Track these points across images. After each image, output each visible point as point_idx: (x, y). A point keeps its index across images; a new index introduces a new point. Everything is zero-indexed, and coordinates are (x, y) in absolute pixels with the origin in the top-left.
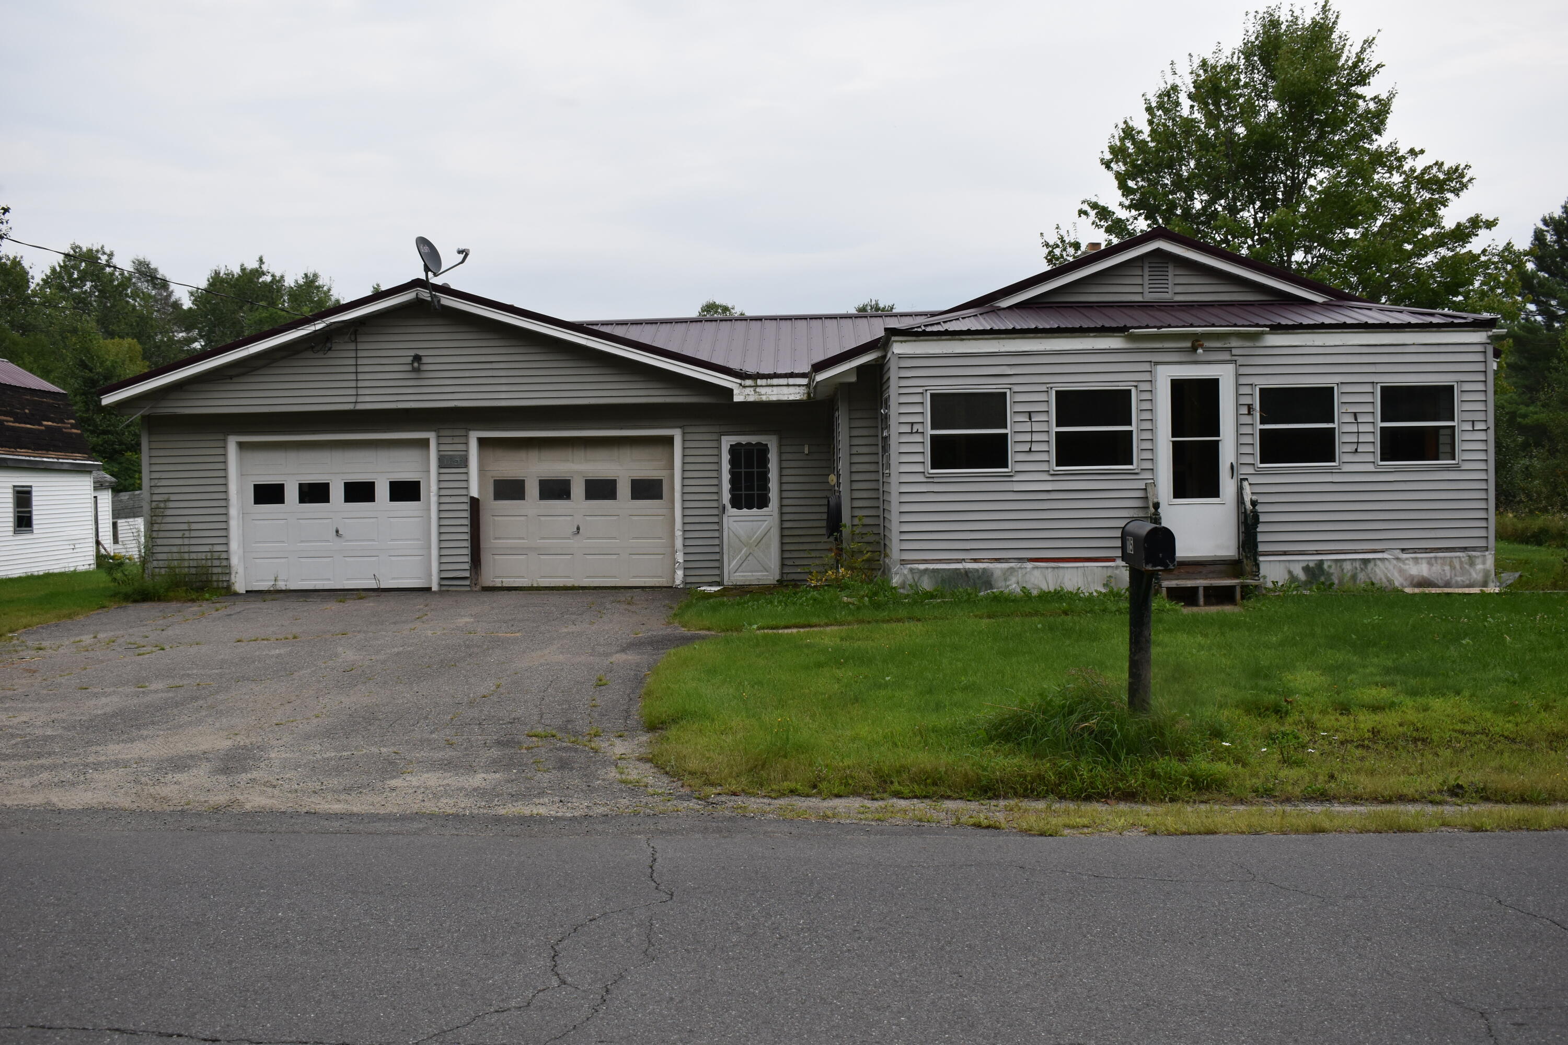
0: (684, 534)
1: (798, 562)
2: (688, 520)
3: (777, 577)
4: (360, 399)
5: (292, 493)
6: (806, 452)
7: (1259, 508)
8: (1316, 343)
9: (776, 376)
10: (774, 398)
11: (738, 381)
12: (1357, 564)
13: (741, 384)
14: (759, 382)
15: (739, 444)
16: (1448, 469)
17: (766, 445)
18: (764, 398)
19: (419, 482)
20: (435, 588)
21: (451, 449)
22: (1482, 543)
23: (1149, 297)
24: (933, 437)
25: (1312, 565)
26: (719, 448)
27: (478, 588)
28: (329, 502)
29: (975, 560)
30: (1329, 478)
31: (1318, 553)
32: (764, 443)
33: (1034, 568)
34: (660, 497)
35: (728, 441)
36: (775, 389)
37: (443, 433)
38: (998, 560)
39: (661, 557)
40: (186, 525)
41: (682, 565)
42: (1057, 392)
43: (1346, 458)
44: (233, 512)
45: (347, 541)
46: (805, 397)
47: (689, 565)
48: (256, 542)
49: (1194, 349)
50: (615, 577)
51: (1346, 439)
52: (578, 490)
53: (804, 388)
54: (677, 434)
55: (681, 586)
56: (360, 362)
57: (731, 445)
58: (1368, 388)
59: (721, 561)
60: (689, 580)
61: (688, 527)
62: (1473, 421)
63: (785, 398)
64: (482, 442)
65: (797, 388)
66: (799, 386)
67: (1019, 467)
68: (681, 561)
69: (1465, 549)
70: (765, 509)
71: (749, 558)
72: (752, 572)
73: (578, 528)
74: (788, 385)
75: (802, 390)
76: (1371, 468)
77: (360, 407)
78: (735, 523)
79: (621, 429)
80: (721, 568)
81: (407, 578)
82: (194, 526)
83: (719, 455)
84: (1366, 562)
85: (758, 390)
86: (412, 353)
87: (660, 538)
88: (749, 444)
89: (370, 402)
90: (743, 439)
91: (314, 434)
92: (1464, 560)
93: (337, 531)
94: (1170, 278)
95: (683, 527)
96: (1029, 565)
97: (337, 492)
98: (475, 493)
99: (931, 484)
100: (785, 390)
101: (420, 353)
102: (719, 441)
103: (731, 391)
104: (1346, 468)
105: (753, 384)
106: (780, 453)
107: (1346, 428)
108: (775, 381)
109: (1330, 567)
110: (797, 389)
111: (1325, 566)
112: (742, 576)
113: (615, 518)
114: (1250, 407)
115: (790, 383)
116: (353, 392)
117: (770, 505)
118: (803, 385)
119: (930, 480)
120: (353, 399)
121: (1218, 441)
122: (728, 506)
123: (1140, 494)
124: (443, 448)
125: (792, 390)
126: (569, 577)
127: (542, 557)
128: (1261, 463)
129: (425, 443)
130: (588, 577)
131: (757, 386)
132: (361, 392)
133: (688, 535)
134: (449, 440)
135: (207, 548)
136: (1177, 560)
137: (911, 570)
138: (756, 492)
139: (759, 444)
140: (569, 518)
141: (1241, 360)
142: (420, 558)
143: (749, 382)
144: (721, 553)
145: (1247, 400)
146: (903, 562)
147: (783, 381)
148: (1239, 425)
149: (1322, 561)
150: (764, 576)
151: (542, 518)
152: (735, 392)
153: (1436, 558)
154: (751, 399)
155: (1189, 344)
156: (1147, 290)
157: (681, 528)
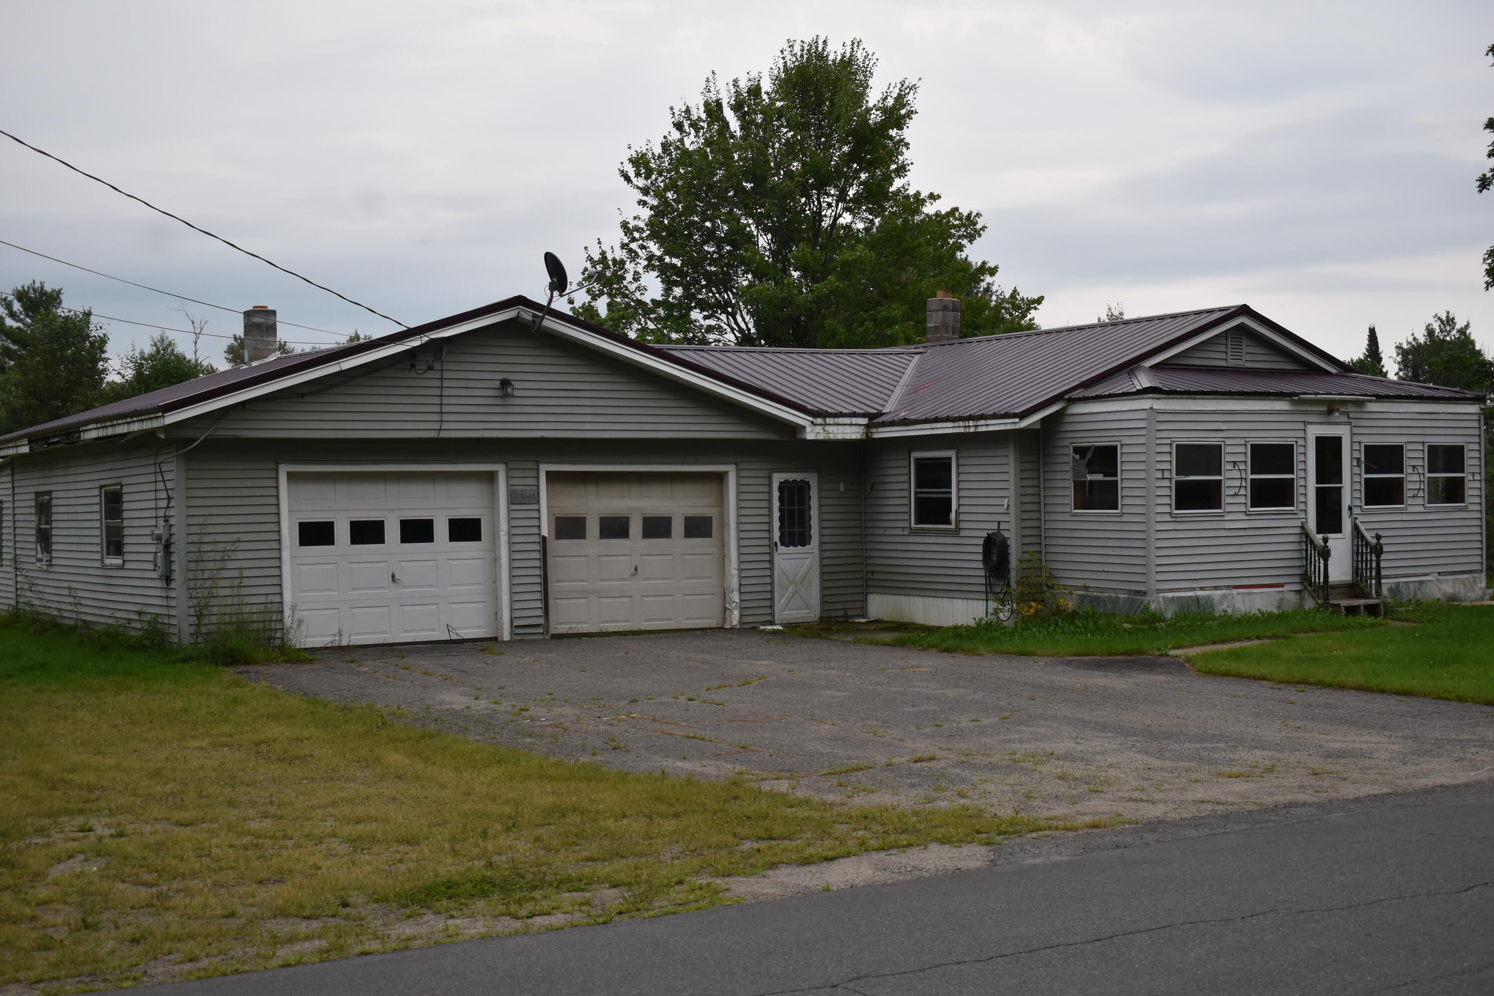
0: (739, 573)
1: (835, 599)
2: (744, 558)
3: (818, 615)
4: (445, 426)
5: (342, 533)
6: (842, 490)
7: (1382, 541)
8: (1394, 410)
9: (842, 415)
10: (840, 437)
11: (811, 419)
12: (1417, 585)
13: (812, 422)
14: (828, 420)
15: (786, 481)
16: (1461, 510)
17: (808, 482)
18: (832, 437)
19: (479, 520)
20: (506, 637)
21: (523, 483)
22: (1478, 567)
23: (1231, 363)
24: (1177, 482)
25: (1393, 586)
26: (770, 485)
27: (549, 637)
28: (383, 542)
29: (1202, 589)
30: (1399, 517)
31: (1396, 576)
32: (807, 480)
33: (1238, 594)
34: (709, 535)
35: (778, 478)
36: (840, 427)
37: (513, 465)
38: (1215, 588)
39: (711, 597)
40: (237, 571)
41: (738, 604)
42: (1251, 445)
43: (1410, 501)
44: (286, 555)
45: (404, 587)
46: (864, 437)
47: (745, 605)
48: (303, 591)
49: (1330, 412)
50: (670, 619)
51: (1410, 486)
52: (636, 528)
53: (863, 428)
54: (731, 471)
55: (738, 626)
56: (446, 384)
57: (780, 482)
58: (1420, 447)
59: (772, 599)
60: (746, 619)
61: (744, 566)
62: (1473, 473)
63: (848, 437)
64: (550, 476)
65: (857, 427)
66: (859, 425)
67: (1229, 508)
68: (737, 600)
69: (1470, 572)
70: (808, 547)
71: (795, 596)
72: (797, 610)
73: (636, 569)
74: (851, 425)
75: (861, 430)
76: (1421, 509)
77: (444, 435)
78: (783, 561)
79: (683, 464)
80: (772, 607)
81: (469, 628)
82: (246, 573)
83: (770, 493)
84: (1421, 582)
85: (827, 428)
86: (500, 376)
87: (710, 578)
88: (794, 481)
89: (454, 430)
90: (790, 476)
91: (376, 464)
92: (1471, 580)
93: (393, 577)
94: (1243, 347)
95: (739, 566)
96: (1235, 591)
97: (392, 532)
98: (545, 532)
99: (1173, 523)
100: (848, 429)
101: (511, 377)
102: (770, 478)
103: (804, 428)
104: (1410, 509)
105: (823, 423)
106: (820, 491)
107: (1410, 478)
108: (841, 420)
109: (1403, 587)
110: (858, 429)
111: (1401, 585)
112: (789, 614)
113: (669, 557)
114: (1358, 460)
115: (853, 423)
116: (437, 417)
117: (812, 542)
118: (862, 425)
119: (1175, 519)
120: (436, 426)
121: (1340, 488)
122: (779, 544)
123: (1298, 531)
124: (513, 482)
125: (854, 429)
126: (628, 621)
127: (603, 600)
128: (1366, 505)
129: (491, 477)
130: (646, 620)
131: (826, 424)
132: (445, 417)
133: (744, 574)
134: (519, 473)
135: (262, 599)
136: (1330, 584)
137: (1164, 598)
138: (797, 530)
139: (802, 481)
140: (627, 558)
141: (1354, 422)
142: (481, 605)
143: (819, 421)
144: (772, 592)
145: (1356, 455)
146: (1159, 591)
147: (847, 420)
148: (1352, 474)
149: (1398, 583)
150: (806, 613)
151: (603, 559)
152: (808, 429)
153: (1456, 579)
154: (821, 437)
155: (1325, 408)
156: (1229, 357)
157: (737, 567)
